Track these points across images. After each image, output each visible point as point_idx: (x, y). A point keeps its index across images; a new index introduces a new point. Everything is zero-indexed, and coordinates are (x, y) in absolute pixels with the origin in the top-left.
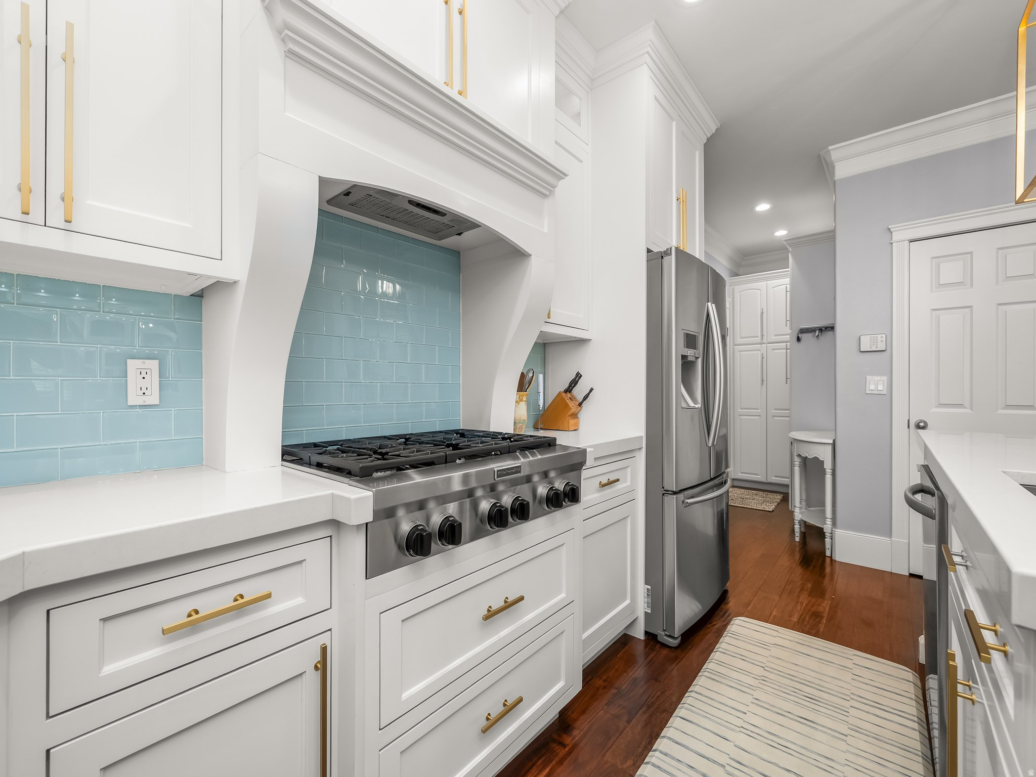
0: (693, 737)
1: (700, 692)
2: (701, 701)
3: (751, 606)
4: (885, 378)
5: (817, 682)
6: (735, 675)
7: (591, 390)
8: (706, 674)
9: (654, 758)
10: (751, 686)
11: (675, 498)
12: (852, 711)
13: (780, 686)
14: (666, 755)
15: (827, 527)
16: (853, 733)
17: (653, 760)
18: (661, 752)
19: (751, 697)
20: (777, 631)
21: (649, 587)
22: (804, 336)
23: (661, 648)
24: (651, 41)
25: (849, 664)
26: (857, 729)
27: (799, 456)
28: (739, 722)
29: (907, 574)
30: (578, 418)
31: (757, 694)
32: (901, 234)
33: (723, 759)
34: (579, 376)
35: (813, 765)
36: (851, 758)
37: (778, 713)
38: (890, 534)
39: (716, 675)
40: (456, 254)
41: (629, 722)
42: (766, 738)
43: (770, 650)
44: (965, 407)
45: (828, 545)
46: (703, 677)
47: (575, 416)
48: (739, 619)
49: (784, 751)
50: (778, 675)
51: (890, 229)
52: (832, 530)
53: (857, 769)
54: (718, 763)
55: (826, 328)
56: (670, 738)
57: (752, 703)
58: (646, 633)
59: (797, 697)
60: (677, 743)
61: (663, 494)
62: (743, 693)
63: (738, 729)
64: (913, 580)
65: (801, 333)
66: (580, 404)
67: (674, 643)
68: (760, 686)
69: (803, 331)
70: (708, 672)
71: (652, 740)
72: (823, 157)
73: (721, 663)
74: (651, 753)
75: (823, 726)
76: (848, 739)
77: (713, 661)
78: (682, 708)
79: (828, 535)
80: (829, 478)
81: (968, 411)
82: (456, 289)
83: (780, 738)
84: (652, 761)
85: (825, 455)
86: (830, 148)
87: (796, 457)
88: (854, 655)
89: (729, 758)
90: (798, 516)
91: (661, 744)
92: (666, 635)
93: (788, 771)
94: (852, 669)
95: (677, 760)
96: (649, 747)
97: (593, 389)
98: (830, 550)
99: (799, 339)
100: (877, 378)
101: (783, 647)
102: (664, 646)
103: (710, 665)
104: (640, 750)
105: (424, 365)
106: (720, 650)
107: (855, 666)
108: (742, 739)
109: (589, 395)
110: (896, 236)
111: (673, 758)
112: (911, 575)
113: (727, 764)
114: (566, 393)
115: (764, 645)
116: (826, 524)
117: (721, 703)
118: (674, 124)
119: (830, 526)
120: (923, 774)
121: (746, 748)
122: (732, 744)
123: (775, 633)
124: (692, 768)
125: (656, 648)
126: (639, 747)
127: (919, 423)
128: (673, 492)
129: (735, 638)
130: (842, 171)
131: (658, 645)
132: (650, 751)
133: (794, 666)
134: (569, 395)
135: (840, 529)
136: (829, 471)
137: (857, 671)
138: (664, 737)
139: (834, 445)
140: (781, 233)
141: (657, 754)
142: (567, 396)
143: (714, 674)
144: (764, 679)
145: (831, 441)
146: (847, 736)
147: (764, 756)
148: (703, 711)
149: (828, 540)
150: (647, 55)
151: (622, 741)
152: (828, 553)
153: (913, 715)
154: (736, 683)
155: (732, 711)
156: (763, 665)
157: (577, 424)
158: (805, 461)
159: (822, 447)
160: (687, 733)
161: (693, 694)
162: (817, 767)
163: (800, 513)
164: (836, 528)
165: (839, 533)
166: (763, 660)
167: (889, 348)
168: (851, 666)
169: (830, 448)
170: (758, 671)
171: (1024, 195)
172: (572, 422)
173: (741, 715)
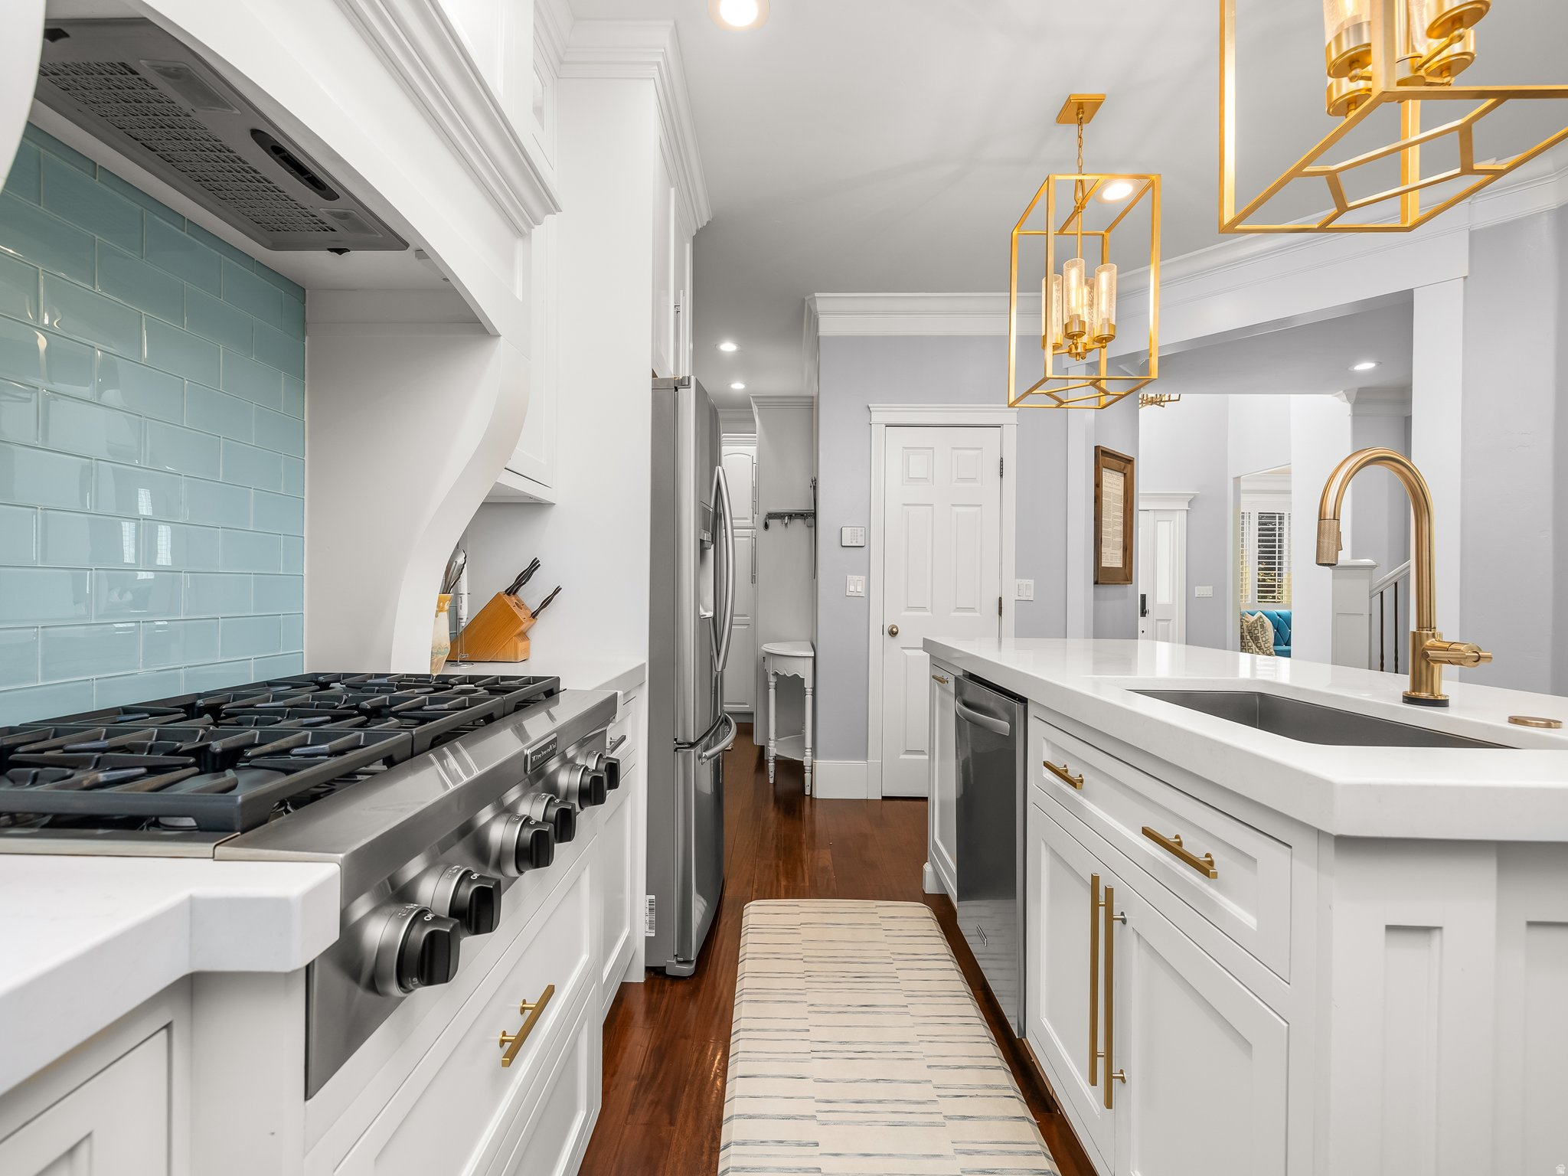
0: (766, 1097)
1: (749, 1028)
2: (754, 1039)
3: (756, 881)
4: (863, 578)
5: (857, 953)
6: (777, 984)
7: (558, 590)
8: (745, 997)
9: (732, 1158)
10: (800, 991)
11: (693, 753)
12: (900, 974)
13: (827, 976)
14: (744, 1144)
15: (807, 760)
16: (911, 1000)
17: (733, 1162)
18: (737, 1144)
19: (805, 1005)
20: (798, 906)
21: (653, 897)
22: (772, 523)
23: (672, 985)
24: (664, 49)
25: (875, 919)
26: (911, 994)
27: (776, 674)
28: (807, 1047)
29: (880, 798)
30: (529, 639)
31: (811, 998)
32: (879, 416)
33: (810, 1108)
34: (535, 565)
35: (894, 1059)
36: (921, 1030)
37: (840, 1012)
38: (866, 757)
39: (757, 994)
40: (296, 291)
41: (672, 1123)
42: (841, 1052)
43: (800, 934)
44: (927, 611)
45: (808, 782)
46: (743, 1004)
47: (523, 635)
48: (753, 905)
49: (863, 1059)
50: (820, 962)
51: (869, 408)
52: (812, 762)
53: (930, 1042)
54: (807, 1116)
55: (796, 514)
56: (740, 1115)
57: (809, 1012)
58: (648, 969)
59: (848, 982)
60: (751, 1117)
61: (676, 750)
62: (795, 1004)
63: (809, 1056)
64: (886, 803)
65: (770, 518)
66: (534, 615)
67: (688, 969)
68: (809, 985)
69: (771, 516)
70: (746, 993)
71: (714, 1132)
72: (808, 304)
73: (757, 975)
74: (722, 1155)
75: (885, 1006)
76: (910, 1009)
77: (746, 975)
78: (736, 1061)
79: (808, 768)
80: (809, 698)
81: (929, 614)
82: (295, 368)
83: (853, 1043)
84: (731, 1165)
85: (804, 670)
86: (817, 295)
87: (771, 676)
88: (877, 906)
89: (816, 1101)
90: (773, 750)
91: (730, 1132)
92: (679, 962)
93: (877, 1081)
94: (880, 924)
95: (762, 1142)
96: (715, 1145)
97: (561, 589)
98: (809, 787)
99: (766, 526)
100: (856, 577)
101: (811, 923)
102: (677, 979)
103: (745, 983)
104: (705, 1158)
105: (220, 530)
106: (747, 956)
107: (882, 919)
108: (817, 1068)
109: (552, 598)
110: (877, 417)
111: (754, 1143)
112: (884, 798)
113: (817, 1111)
114: (509, 594)
115: (791, 930)
116: (805, 756)
117: (778, 1030)
118: (673, 190)
119: (810, 758)
120: (976, 1015)
121: (827, 1078)
122: (810, 1081)
123: (796, 910)
124: (782, 1142)
125: (666, 987)
126: (702, 1154)
127: (892, 629)
128: (689, 744)
129: (758, 933)
130: (828, 326)
131: (668, 982)
132: (719, 1152)
133: (830, 943)
134: (513, 598)
135: (822, 760)
136: (809, 691)
137: (887, 924)
138: (730, 1118)
139: (815, 658)
140: (738, 386)
141: (733, 1149)
142: (512, 601)
143: (754, 993)
144: (808, 975)
145: (812, 654)
146: (907, 1006)
147: (848, 1076)
148: (762, 1052)
149: (807, 775)
150: (656, 68)
151: (675, 1159)
152: (808, 792)
153: (946, 954)
154: (783, 994)
155: (795, 1035)
156: (801, 957)
157: (527, 650)
158: (781, 679)
159: (801, 662)
160: (756, 1095)
161: (742, 1035)
162: (898, 1059)
163: (775, 747)
164: (816, 759)
165: (820, 763)
166: (798, 949)
167: (867, 544)
168: (878, 921)
169: (811, 661)
170: (799, 967)
171: (1018, 400)
172: (521, 645)
173: (804, 1035)
